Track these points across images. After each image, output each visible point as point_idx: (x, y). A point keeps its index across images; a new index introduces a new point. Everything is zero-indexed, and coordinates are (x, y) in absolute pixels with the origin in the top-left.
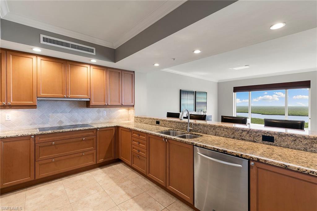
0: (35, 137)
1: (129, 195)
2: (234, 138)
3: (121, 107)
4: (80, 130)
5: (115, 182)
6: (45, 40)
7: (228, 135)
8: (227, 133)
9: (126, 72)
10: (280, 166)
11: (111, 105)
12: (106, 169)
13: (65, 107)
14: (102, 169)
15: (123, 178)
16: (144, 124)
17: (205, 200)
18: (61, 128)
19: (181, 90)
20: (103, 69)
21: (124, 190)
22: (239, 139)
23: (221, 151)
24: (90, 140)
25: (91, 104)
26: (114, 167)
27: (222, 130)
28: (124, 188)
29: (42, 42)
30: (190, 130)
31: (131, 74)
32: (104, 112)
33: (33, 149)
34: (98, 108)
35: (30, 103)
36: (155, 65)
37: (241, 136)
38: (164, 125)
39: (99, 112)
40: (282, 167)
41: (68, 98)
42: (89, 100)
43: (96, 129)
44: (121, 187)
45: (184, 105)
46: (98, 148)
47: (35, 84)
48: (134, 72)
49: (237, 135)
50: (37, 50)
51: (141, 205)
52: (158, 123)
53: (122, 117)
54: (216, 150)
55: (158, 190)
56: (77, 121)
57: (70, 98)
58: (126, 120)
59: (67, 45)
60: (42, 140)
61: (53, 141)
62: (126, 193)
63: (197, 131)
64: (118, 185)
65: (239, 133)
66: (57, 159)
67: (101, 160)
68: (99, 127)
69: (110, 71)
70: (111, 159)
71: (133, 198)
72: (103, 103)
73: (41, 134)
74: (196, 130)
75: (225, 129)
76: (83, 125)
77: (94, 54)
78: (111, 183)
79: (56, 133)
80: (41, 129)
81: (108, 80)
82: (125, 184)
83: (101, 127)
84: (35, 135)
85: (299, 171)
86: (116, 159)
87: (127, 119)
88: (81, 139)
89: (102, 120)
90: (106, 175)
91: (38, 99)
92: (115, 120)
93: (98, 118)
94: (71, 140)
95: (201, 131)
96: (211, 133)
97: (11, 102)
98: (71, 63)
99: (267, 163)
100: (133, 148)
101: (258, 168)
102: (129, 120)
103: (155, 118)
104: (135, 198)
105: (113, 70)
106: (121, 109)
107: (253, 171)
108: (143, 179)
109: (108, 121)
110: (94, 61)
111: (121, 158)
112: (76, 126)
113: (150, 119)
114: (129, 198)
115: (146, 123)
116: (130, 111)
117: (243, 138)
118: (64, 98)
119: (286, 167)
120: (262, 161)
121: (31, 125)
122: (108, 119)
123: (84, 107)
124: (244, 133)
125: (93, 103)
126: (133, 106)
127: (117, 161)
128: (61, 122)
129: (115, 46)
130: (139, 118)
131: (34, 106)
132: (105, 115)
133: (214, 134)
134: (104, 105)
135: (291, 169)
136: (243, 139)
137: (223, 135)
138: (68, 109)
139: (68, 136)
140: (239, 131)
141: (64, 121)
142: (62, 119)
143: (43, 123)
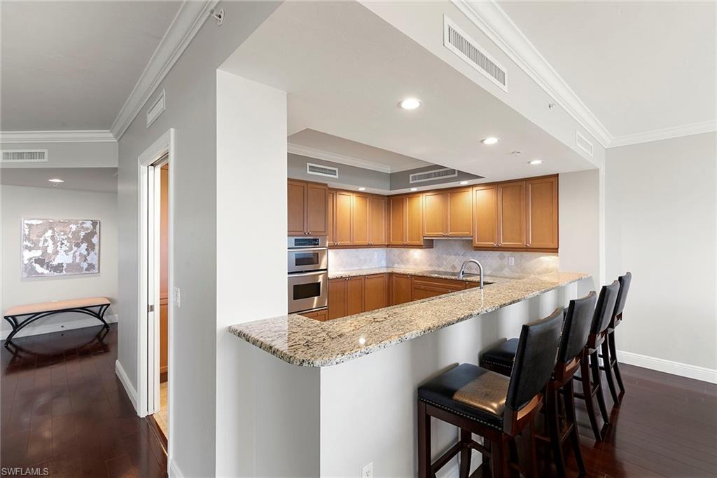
0: (411, 277)
4: (446, 279)
9: (536, 181)
11: (505, 246)
13: (458, 248)
25: (474, 245)
29: (411, 182)
31: (552, 182)
32: (511, 258)
39: (502, 258)
41: (447, 236)
42: (471, 239)
47: (421, 222)
48: (557, 175)
53: (547, 271)
57: (449, 237)
59: (431, 175)
60: (416, 282)
72: (489, 244)
73: (414, 276)
77: (456, 174)
81: (500, 203)
89: (507, 273)
91: (425, 238)
93: (501, 269)
97: (408, 242)
98: (450, 191)
106: (548, 255)
109: (518, 275)
110: (464, 183)
118: (444, 236)
121: (430, 266)
122: (518, 272)
126: (557, 250)
128: (454, 267)
132: (513, 264)
134: (492, 246)
139: (435, 284)
141: (456, 266)
142: (454, 263)
143: (439, 266)
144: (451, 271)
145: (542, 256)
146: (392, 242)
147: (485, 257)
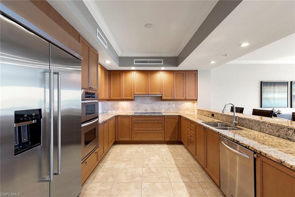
0: (132, 117)
1: (176, 165)
2: (279, 136)
3: (185, 101)
4: (154, 116)
5: (172, 155)
6: (136, 62)
7: (273, 132)
8: (272, 131)
9: (189, 72)
10: (276, 161)
11: (177, 99)
12: (171, 146)
13: (148, 100)
14: (168, 146)
15: (179, 155)
16: (203, 116)
17: (237, 189)
18: (146, 113)
19: (262, 82)
20: (170, 72)
21: (175, 161)
22: (284, 138)
23: (235, 141)
24: (160, 123)
25: (163, 99)
26: (177, 146)
27: (267, 126)
28: (175, 160)
29: (135, 64)
30: (236, 124)
31: (195, 73)
32: (173, 104)
33: (131, 124)
34: (169, 102)
35: (131, 98)
36: (211, 63)
37: (286, 135)
38: (217, 118)
39: (169, 104)
40: (278, 162)
41: (149, 94)
42: (161, 96)
43: (164, 116)
44: (174, 159)
45: (267, 99)
46: (165, 130)
47: (133, 87)
48: (197, 71)
49: (283, 133)
50: (133, 68)
51: (181, 173)
52: (213, 115)
53: (187, 109)
54: (232, 140)
55: (201, 170)
56: (155, 110)
57: (150, 95)
58: (191, 112)
59: (147, 62)
60: (135, 119)
61: (140, 121)
62: (176, 163)
63: (244, 125)
64: (173, 157)
65: (284, 132)
66: (142, 132)
67: (168, 139)
68: (166, 115)
69: (176, 73)
70: (175, 140)
71: (178, 168)
72: (170, 98)
73: (134, 116)
74: (242, 124)
75: (269, 126)
76: (159, 113)
77: (162, 64)
78: (170, 155)
79: (141, 116)
80: (135, 113)
81: (174, 80)
82: (178, 158)
83: (168, 115)
84: (132, 116)
85: (292, 168)
86: (179, 141)
87: (193, 111)
88: (154, 122)
89: (171, 110)
90: (168, 149)
91: (134, 95)
92: (182, 111)
93: (169, 109)
94: (149, 122)
95: (247, 125)
96: (256, 128)
97: (124, 98)
98: (150, 72)
99: (267, 156)
100: (188, 134)
101: (262, 161)
102: (194, 112)
103: (211, 111)
104: (180, 168)
105: (178, 72)
106: (187, 102)
107: (258, 163)
108: (193, 160)
109: (176, 111)
110: (163, 68)
111: (183, 141)
112: (155, 113)
113: (207, 111)
114: (176, 166)
115: (205, 116)
116: (194, 104)
117: (289, 137)
118: (147, 94)
119: (282, 163)
120: (263, 154)
121: (132, 110)
122: (176, 110)
123: (159, 100)
124: (291, 132)
125: (164, 98)
126: (196, 100)
127: (180, 143)
128: (146, 110)
129: (176, 54)
130: (200, 111)
131: (132, 100)
132: (174, 107)
133: (259, 130)
134: (171, 99)
135: (285, 165)
136: (289, 139)
137: (268, 132)
138: (150, 102)
139: (147, 119)
140: (285, 129)
141: (148, 109)
142: (147, 108)
143: (138, 110)
144: (145, 112)
145: (185, 103)
146: (112, 98)
147: (162, 104)
